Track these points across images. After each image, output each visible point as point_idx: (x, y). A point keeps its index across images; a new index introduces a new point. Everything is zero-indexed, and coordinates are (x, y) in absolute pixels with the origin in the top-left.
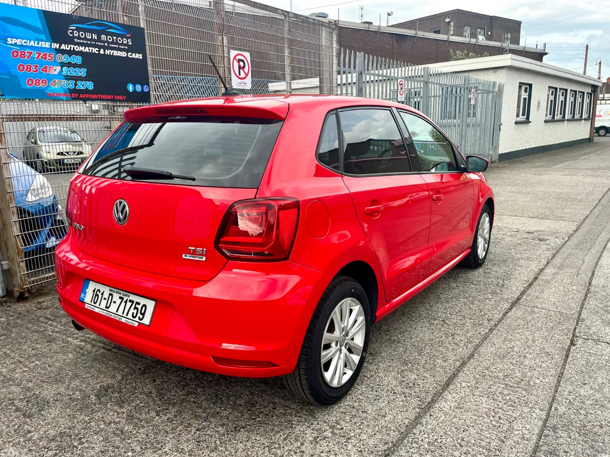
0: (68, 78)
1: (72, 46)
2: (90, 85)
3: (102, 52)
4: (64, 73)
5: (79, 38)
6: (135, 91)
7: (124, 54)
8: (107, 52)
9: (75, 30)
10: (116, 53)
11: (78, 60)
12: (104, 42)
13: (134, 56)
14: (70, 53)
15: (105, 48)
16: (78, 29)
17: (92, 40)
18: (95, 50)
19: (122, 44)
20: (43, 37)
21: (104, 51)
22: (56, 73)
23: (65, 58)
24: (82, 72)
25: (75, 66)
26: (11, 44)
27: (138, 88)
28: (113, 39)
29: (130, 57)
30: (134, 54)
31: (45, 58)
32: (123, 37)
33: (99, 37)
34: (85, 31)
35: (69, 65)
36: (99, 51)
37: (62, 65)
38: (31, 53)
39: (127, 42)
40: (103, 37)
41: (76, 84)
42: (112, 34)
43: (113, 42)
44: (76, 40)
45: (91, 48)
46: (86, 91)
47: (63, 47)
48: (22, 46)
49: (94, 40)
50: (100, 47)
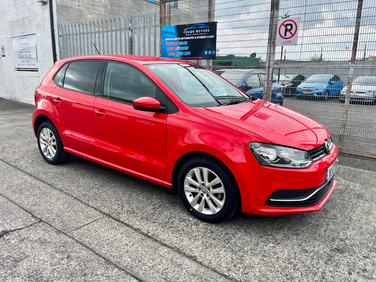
0: (182, 51)
1: (185, 38)
2: (189, 53)
3: (196, 38)
4: (181, 49)
5: (188, 34)
6: (208, 54)
7: (205, 37)
8: (198, 37)
9: (186, 31)
10: (201, 37)
11: (186, 43)
12: (197, 33)
13: (210, 37)
14: (184, 41)
15: (197, 36)
16: (187, 30)
17: (192, 33)
18: (193, 38)
19: (205, 32)
20: (175, 36)
21: (197, 37)
22: (178, 49)
23: (181, 43)
24: (187, 48)
25: (185, 46)
26: (166, 41)
27: (210, 52)
28: (201, 31)
29: (207, 38)
30: (210, 36)
31: (175, 44)
32: (205, 29)
33: (195, 32)
34: (190, 30)
35: (183, 46)
36: (194, 38)
37: (181, 46)
38: (171, 43)
39: (208, 31)
40: (197, 31)
41: (184, 53)
42: (201, 29)
43: (201, 33)
44: (186, 35)
45: (191, 37)
46: (188, 56)
47: (182, 39)
48: (169, 41)
49: (193, 33)
50: (195, 36)
